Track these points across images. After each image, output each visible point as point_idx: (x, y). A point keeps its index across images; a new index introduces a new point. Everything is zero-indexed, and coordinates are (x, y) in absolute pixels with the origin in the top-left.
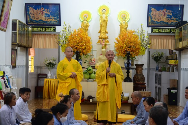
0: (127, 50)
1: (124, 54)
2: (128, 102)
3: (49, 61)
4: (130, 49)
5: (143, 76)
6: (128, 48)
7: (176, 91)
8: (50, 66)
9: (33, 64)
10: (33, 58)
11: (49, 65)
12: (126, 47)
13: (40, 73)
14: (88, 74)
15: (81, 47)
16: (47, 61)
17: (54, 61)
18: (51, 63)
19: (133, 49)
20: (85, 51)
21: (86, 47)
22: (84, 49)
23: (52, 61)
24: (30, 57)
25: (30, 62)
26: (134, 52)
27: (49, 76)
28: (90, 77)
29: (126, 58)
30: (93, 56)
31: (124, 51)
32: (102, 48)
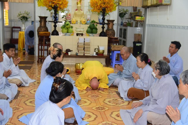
0: (102, 6)
1: (98, 10)
2: (103, 55)
3: (23, 15)
4: (105, 5)
5: (114, 31)
6: (103, 5)
7: (141, 44)
8: (24, 20)
9: (7, 18)
10: (7, 11)
11: (22, 19)
12: (101, 3)
13: (14, 26)
14: (66, 29)
15: (58, 2)
16: (21, 15)
17: (28, 15)
18: (25, 17)
19: (107, 5)
20: (62, 6)
21: (62, 2)
22: (61, 5)
23: (25, 15)
24: (4, 10)
25: (5, 15)
26: (108, 8)
27: (23, 29)
28: (68, 31)
29: (102, 13)
30: (69, 11)
31: (99, 7)
32: (77, 4)
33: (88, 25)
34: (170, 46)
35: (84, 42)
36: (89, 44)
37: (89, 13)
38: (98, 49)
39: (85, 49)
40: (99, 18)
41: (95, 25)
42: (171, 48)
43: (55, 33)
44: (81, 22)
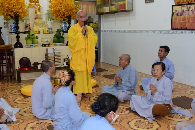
0: (66, 13)
1: (62, 17)
12: (64, 11)
14: (31, 39)
20: (22, 15)
21: (22, 11)
22: (21, 13)
28: (33, 42)
31: (62, 14)
32: (36, 13)
33: (54, 34)
34: (159, 51)
35: (54, 52)
36: (59, 55)
37: (50, 21)
38: (67, 59)
39: (55, 61)
40: (62, 26)
41: (61, 34)
42: (160, 52)
43: (19, 45)
44: (43, 31)
